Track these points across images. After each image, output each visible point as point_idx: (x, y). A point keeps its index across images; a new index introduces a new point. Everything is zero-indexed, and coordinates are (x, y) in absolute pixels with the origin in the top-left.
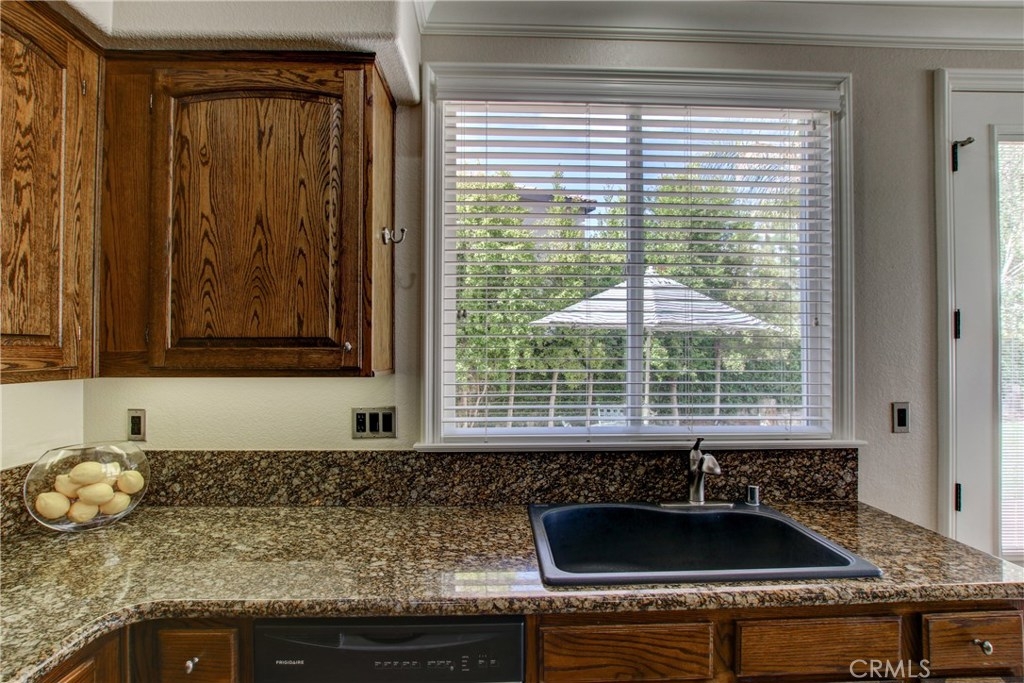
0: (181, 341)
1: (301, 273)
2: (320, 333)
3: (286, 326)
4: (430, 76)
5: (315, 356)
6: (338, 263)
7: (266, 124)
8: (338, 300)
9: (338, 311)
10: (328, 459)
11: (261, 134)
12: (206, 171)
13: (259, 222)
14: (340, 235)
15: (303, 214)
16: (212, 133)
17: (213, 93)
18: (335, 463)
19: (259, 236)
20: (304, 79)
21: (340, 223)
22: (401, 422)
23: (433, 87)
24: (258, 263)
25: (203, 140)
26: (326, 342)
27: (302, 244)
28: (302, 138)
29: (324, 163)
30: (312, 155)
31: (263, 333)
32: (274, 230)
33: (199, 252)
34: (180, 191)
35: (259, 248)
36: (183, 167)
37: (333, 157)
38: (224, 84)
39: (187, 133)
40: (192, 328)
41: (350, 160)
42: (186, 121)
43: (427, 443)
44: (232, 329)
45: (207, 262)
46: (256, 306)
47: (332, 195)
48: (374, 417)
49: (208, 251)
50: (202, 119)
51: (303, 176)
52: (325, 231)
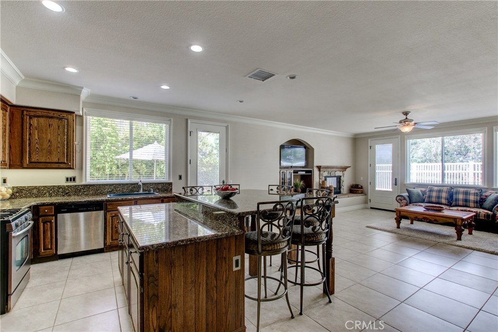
0: (30, 162)
1: (59, 151)
2: (63, 161)
3: (56, 160)
4: (85, 110)
5: (62, 165)
6: (67, 149)
7: (50, 123)
8: (67, 156)
9: (67, 158)
10: (59, 187)
11: (50, 125)
12: (36, 131)
13: (49, 141)
14: (67, 144)
15: (59, 140)
16: (38, 124)
17: (38, 117)
18: (61, 188)
19: (49, 143)
20: (60, 116)
21: (67, 142)
22: (77, 179)
23: (85, 113)
24: (49, 148)
25: (36, 125)
26: (64, 163)
27: (59, 145)
28: (59, 127)
29: (64, 131)
30: (61, 129)
31: (50, 161)
32: (53, 143)
33: (35, 146)
34: (30, 134)
35: (49, 146)
36: (31, 130)
37: (66, 130)
38: (41, 115)
39: (32, 123)
40: (33, 160)
41: (69, 131)
42: (31, 121)
43: (84, 183)
44: (43, 160)
45: (37, 148)
46: (49, 156)
47: (66, 137)
48: (71, 178)
49: (37, 146)
50: (35, 121)
51: (59, 133)
52: (64, 143)
